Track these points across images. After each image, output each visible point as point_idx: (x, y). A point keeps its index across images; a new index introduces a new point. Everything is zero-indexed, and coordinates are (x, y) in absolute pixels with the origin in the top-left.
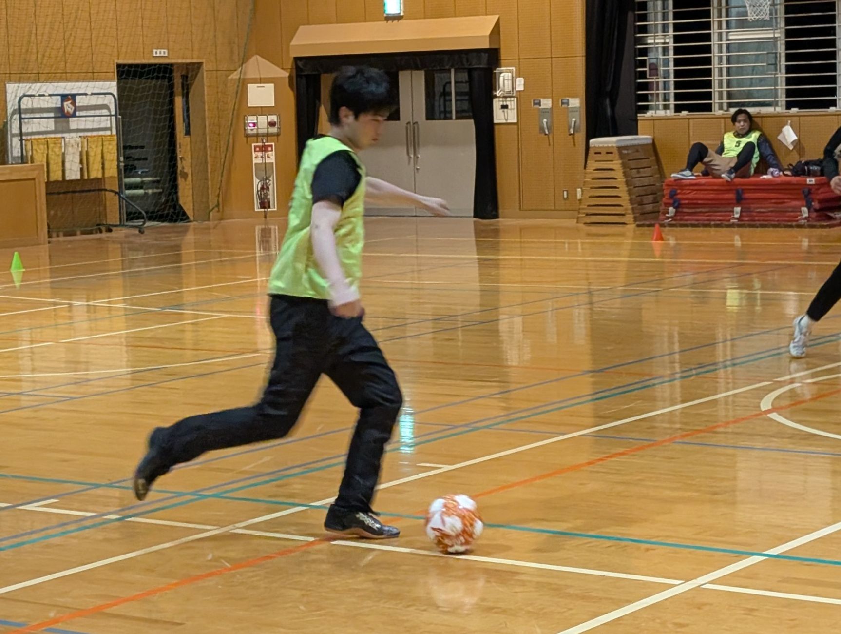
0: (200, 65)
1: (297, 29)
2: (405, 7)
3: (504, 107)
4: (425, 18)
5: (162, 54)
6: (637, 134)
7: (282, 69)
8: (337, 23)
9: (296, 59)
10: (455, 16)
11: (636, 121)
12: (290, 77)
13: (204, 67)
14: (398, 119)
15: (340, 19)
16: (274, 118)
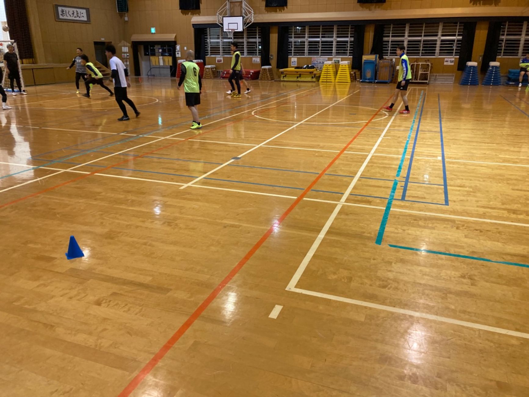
1: (132, 35)
2: (156, 32)
3: (178, 54)
4: (160, 34)
5: (103, 40)
7: (129, 43)
9: (133, 42)
10: (166, 33)
11: (205, 57)
12: (131, 46)
15: (142, 33)
16: (128, 54)
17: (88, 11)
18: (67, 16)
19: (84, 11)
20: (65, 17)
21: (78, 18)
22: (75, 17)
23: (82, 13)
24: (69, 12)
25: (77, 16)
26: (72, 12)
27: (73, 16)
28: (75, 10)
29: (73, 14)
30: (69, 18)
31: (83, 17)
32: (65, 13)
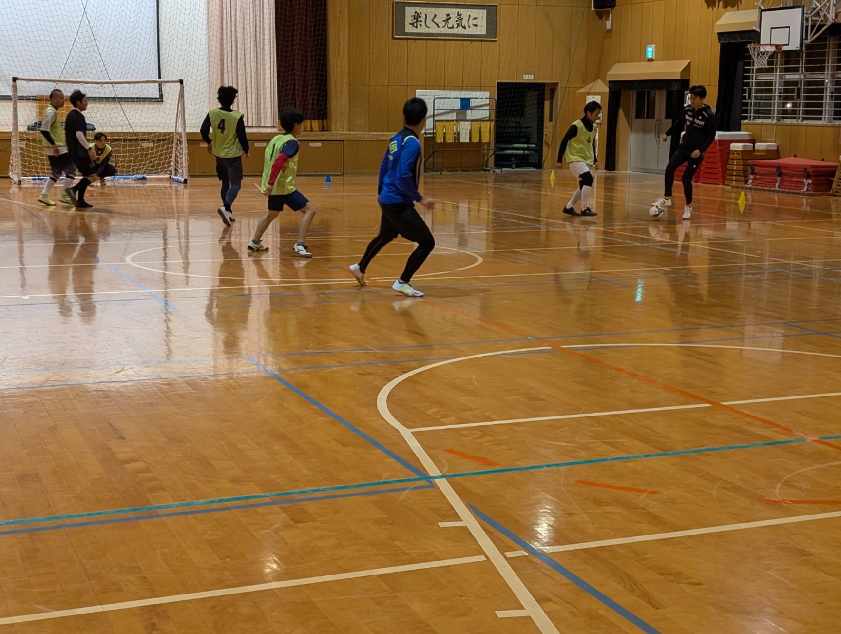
0: (558, 83)
1: (614, 64)
2: (656, 54)
4: (663, 60)
5: (530, 78)
6: (739, 130)
7: (605, 87)
8: (629, 62)
9: (610, 82)
10: (674, 60)
11: (740, 124)
12: (608, 90)
13: (559, 85)
14: (654, 118)
15: (631, 61)
17: (492, 12)
18: (428, 27)
19: (482, 16)
20: (422, 29)
21: (460, 31)
22: (452, 28)
23: (475, 18)
24: (435, 16)
25: (457, 24)
26: (445, 17)
27: (444, 27)
28: (453, 12)
29: (447, 21)
30: (433, 29)
31: (476, 26)
32: (423, 19)
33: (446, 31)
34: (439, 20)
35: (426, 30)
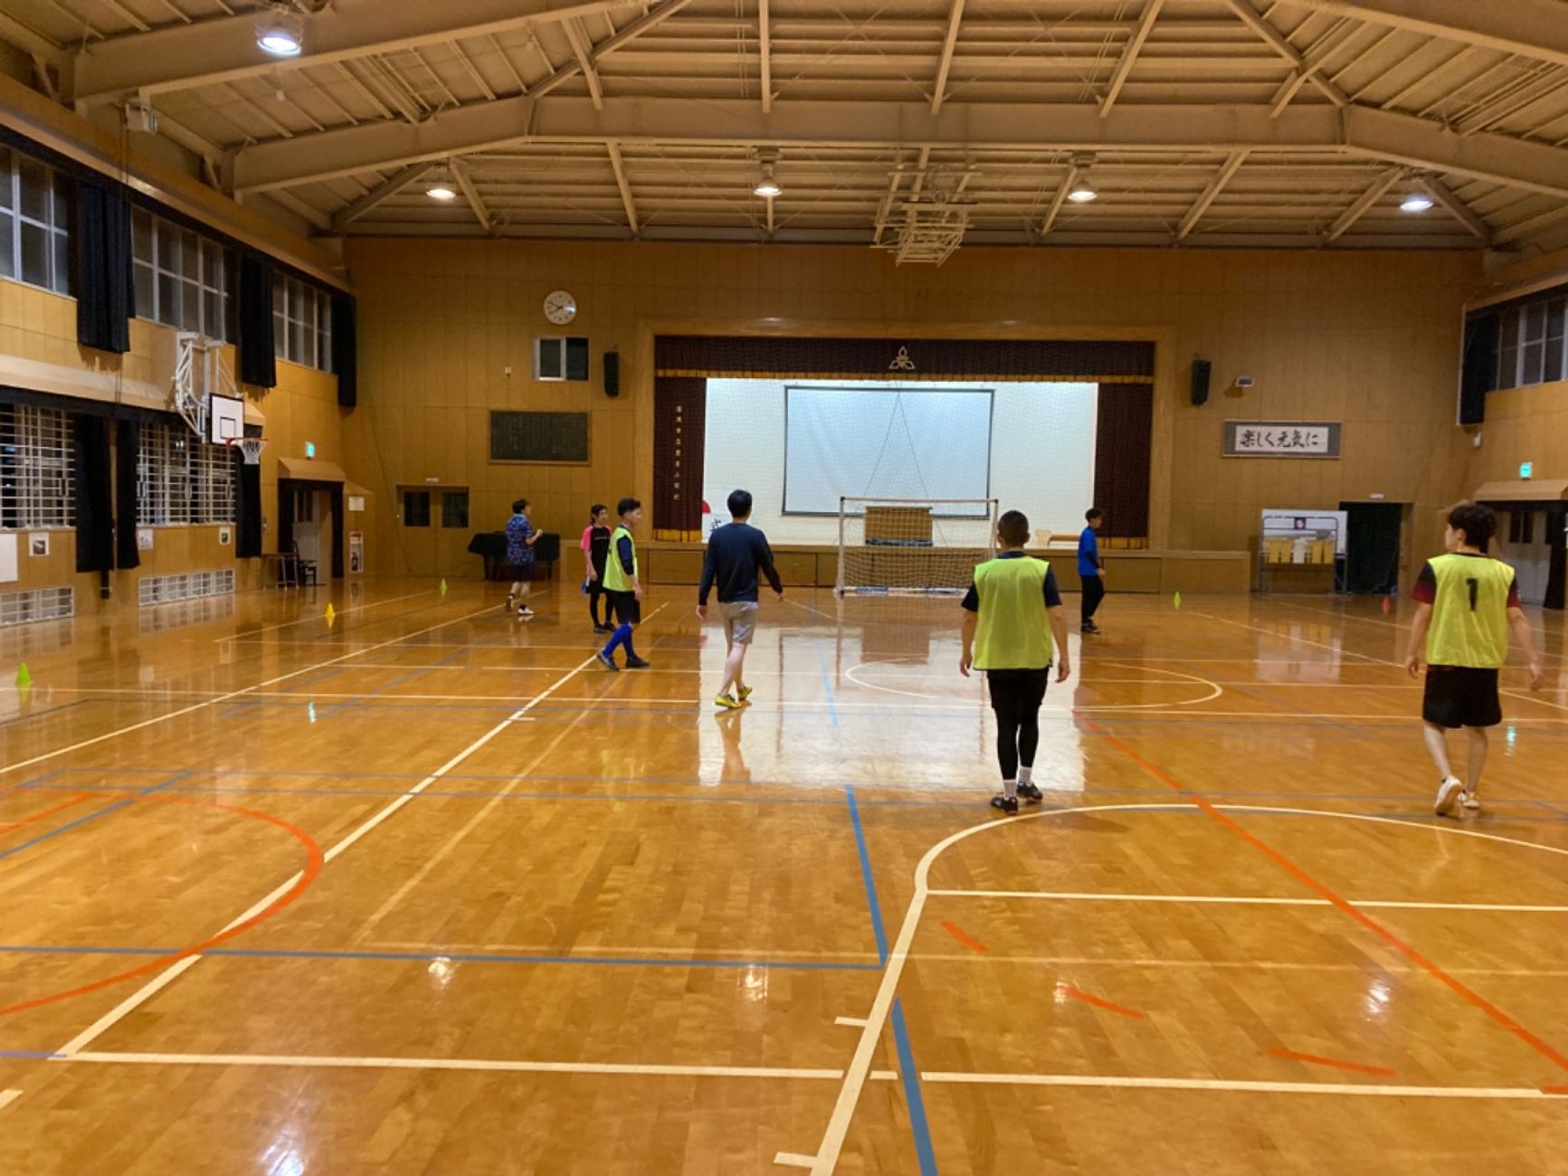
0: (1413, 503)
1: (1483, 483)
2: (1532, 473)
4: (1540, 479)
5: (1379, 497)
8: (1500, 481)
10: (1552, 481)
14: (1531, 542)
15: (1503, 479)
17: (1335, 430)
18: (1260, 445)
19: (1323, 433)
20: (1253, 448)
21: (1298, 449)
22: (1289, 446)
23: (1315, 436)
24: (1269, 434)
25: (1295, 444)
26: (1281, 436)
27: (1279, 445)
28: (1290, 431)
29: (1282, 439)
30: (1267, 448)
31: (1315, 443)
32: (1255, 437)
33: (1282, 449)
34: (1274, 439)
35: (1259, 449)
